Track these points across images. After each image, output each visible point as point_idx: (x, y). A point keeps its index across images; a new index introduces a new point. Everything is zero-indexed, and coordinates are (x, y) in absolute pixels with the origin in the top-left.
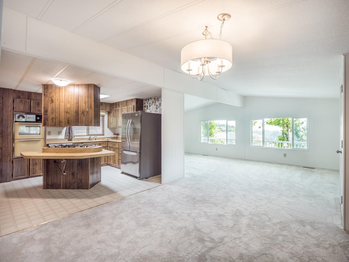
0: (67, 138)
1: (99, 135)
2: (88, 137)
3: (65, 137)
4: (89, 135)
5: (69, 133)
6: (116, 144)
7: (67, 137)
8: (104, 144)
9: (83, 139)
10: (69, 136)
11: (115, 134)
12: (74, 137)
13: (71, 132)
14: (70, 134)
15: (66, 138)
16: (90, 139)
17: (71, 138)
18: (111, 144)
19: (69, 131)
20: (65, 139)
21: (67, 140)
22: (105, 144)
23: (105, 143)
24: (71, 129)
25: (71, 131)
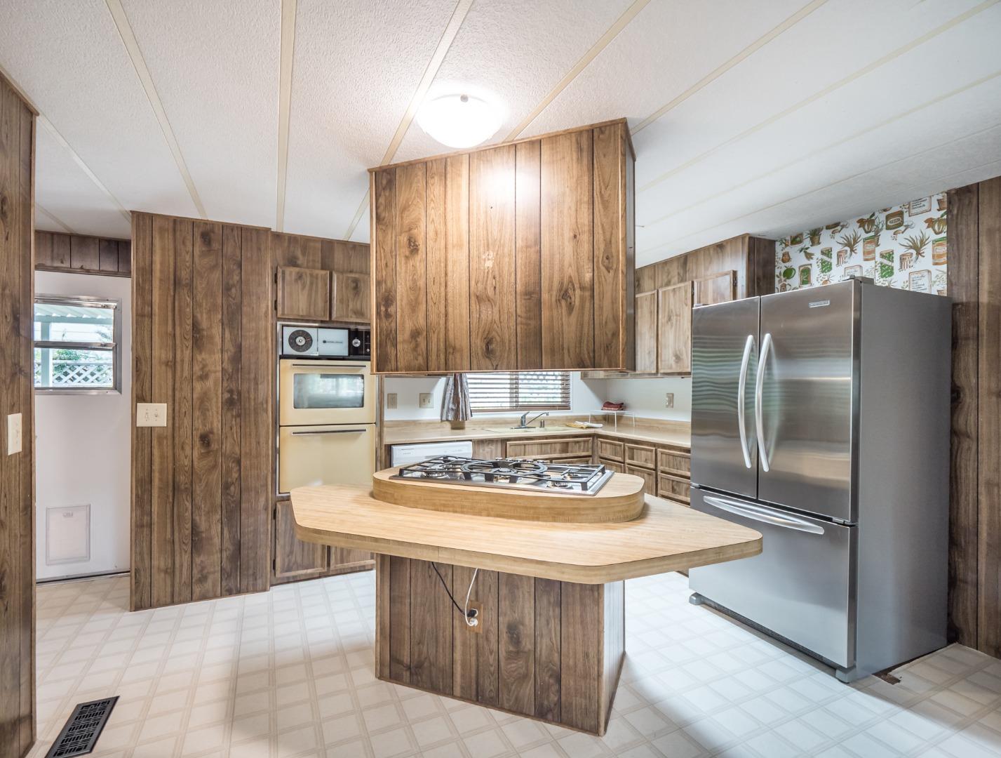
0: (447, 420)
1: (553, 407)
2: (518, 415)
3: (442, 416)
4: (518, 408)
5: (456, 400)
6: (638, 449)
7: (447, 416)
8: (580, 446)
9: (501, 424)
10: (457, 412)
11: (608, 405)
12: (472, 416)
13: (460, 396)
14: (458, 403)
15: (444, 418)
16: (522, 423)
17: (463, 418)
18: (608, 446)
19: (456, 394)
20: (442, 421)
21: (448, 425)
22: (582, 444)
23: (584, 441)
24: (462, 386)
25: (461, 392)
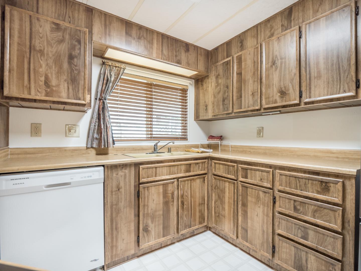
0: (92, 147)
1: (177, 139)
2: (151, 144)
3: (87, 144)
4: (151, 138)
5: (99, 131)
6: (251, 169)
7: (92, 144)
8: (199, 167)
9: (139, 150)
10: (100, 140)
11: (211, 137)
12: (114, 144)
13: (102, 127)
14: (101, 133)
15: (89, 146)
16: (155, 150)
17: (104, 145)
18: (221, 166)
19: (99, 126)
20: (87, 148)
21: (93, 152)
22: (201, 164)
23: (202, 163)
24: (104, 119)
25: (104, 124)
